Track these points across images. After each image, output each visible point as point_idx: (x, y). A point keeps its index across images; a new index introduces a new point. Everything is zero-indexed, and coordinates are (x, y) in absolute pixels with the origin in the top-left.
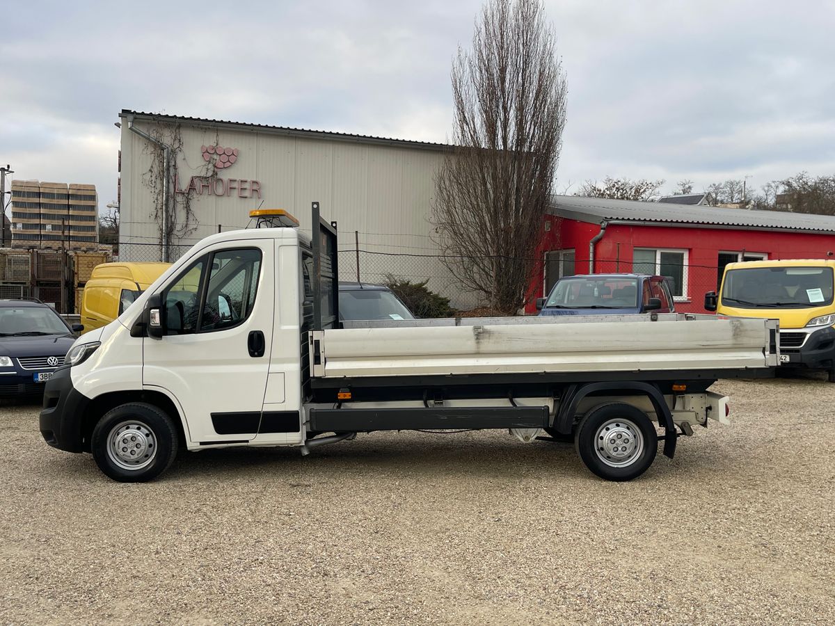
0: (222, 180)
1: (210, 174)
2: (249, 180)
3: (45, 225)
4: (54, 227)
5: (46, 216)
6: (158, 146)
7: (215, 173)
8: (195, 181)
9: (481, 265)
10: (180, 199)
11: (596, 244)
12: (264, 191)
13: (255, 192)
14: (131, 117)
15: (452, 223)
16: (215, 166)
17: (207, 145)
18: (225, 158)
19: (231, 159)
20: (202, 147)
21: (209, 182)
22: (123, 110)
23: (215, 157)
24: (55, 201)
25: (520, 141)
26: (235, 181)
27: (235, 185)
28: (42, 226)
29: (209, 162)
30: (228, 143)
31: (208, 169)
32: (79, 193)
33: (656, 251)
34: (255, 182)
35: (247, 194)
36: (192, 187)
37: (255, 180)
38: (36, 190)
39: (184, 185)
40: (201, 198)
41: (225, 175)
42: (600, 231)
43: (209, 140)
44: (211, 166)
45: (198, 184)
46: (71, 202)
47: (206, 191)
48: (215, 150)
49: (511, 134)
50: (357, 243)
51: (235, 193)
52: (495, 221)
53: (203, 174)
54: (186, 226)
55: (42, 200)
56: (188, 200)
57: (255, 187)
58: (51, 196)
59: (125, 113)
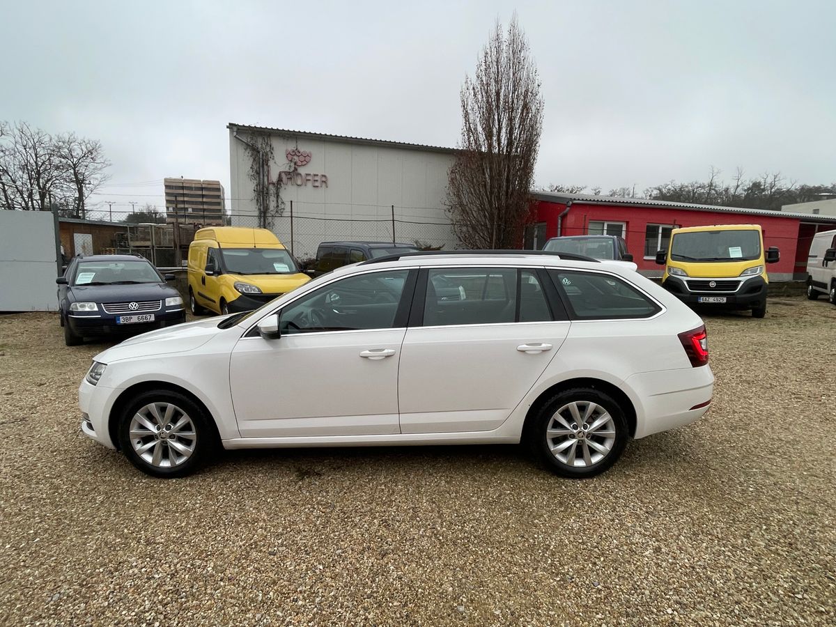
0: (300, 174)
1: (292, 169)
2: (320, 175)
3: (187, 208)
4: (193, 210)
5: (188, 202)
6: (254, 150)
7: (296, 169)
8: (283, 175)
9: (481, 234)
10: (271, 187)
11: (564, 217)
12: (329, 183)
13: (324, 185)
14: (235, 129)
15: (461, 204)
16: (295, 164)
17: (290, 149)
18: (302, 158)
19: (306, 159)
20: (287, 150)
21: (292, 175)
22: (230, 124)
23: (295, 157)
24: (192, 192)
25: (510, 143)
26: (310, 175)
27: (309, 178)
28: (186, 209)
29: (291, 161)
30: (304, 148)
31: (290, 166)
32: (209, 186)
33: (603, 224)
34: (324, 176)
35: (316, 184)
36: (280, 180)
37: (323, 174)
38: (181, 185)
39: (274, 178)
40: (286, 187)
41: (302, 171)
42: (565, 209)
43: (291, 146)
44: (292, 164)
45: (284, 177)
46: (204, 193)
47: (289, 183)
48: (296, 153)
49: (503, 139)
50: (393, 215)
51: (310, 184)
52: (490, 203)
53: (287, 170)
54: (278, 206)
55: (185, 192)
56: (278, 190)
57: (324, 179)
58: (190, 188)
59: (231, 126)
